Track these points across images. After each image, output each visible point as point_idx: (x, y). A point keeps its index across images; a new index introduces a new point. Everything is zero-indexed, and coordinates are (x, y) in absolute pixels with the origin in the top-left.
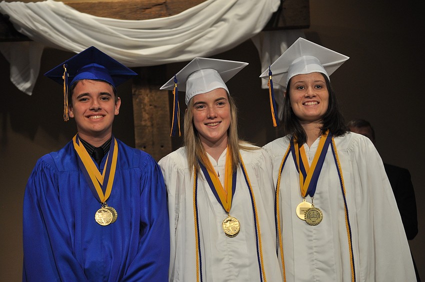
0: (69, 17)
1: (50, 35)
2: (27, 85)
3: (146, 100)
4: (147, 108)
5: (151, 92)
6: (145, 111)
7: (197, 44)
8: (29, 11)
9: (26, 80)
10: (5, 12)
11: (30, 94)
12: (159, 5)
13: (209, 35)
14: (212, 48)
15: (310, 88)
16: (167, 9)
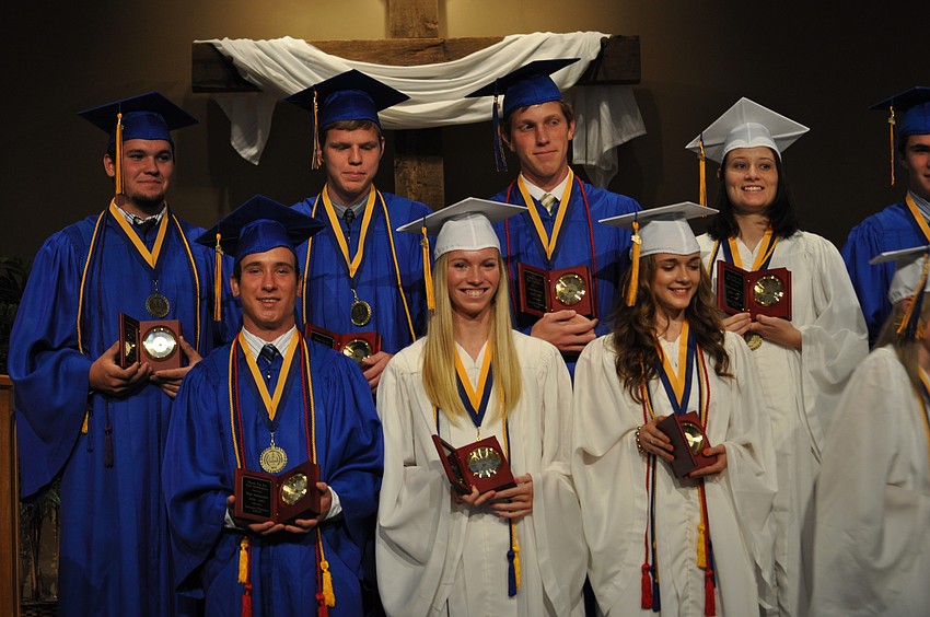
0: (312, 59)
1: (285, 84)
2: (253, 151)
3: (413, 175)
4: (413, 187)
5: (419, 164)
6: (411, 190)
8: (260, 52)
9: (251, 144)
10: (227, 52)
11: (256, 163)
12: (435, 46)
15: (752, 167)
16: (446, 51)
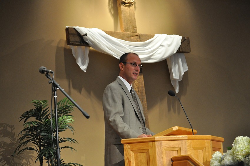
2: (85, 67)
4: (136, 83)
7: (154, 56)
9: (83, 64)
11: (85, 72)
13: (158, 52)
14: (160, 58)
16: (140, 38)
